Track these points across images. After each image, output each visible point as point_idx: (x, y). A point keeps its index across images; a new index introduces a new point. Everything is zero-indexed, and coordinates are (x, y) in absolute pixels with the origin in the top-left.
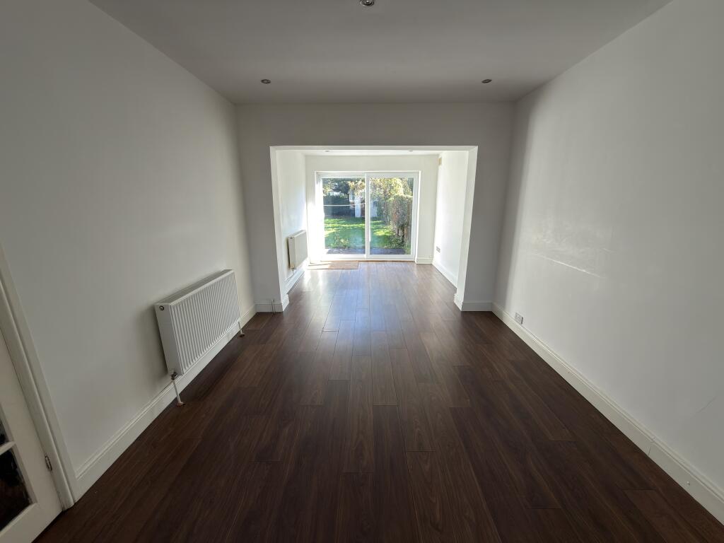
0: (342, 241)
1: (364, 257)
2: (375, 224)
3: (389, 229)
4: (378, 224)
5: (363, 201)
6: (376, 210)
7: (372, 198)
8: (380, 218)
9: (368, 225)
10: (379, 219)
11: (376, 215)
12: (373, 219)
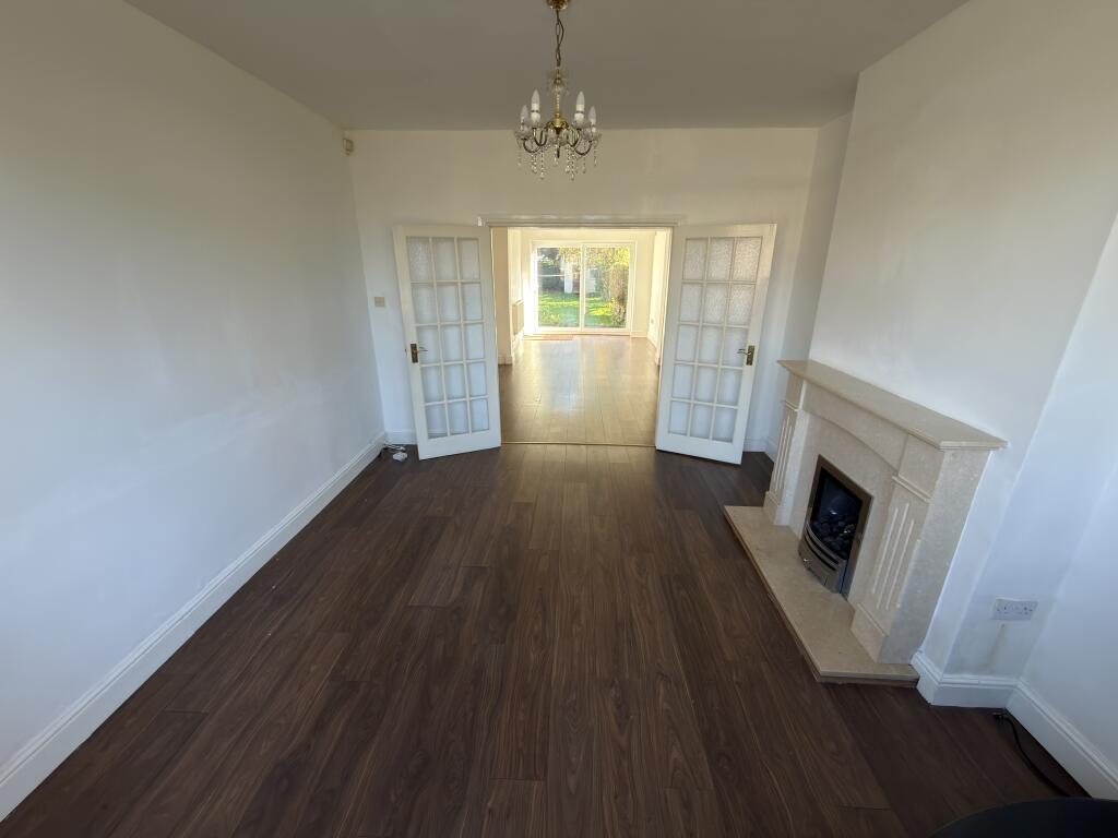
0: (552, 317)
1: (578, 330)
2: (591, 302)
3: (611, 308)
4: (596, 301)
5: (576, 269)
6: (593, 282)
7: (589, 266)
8: (598, 293)
9: (583, 303)
10: (598, 295)
11: (593, 290)
12: (589, 295)
